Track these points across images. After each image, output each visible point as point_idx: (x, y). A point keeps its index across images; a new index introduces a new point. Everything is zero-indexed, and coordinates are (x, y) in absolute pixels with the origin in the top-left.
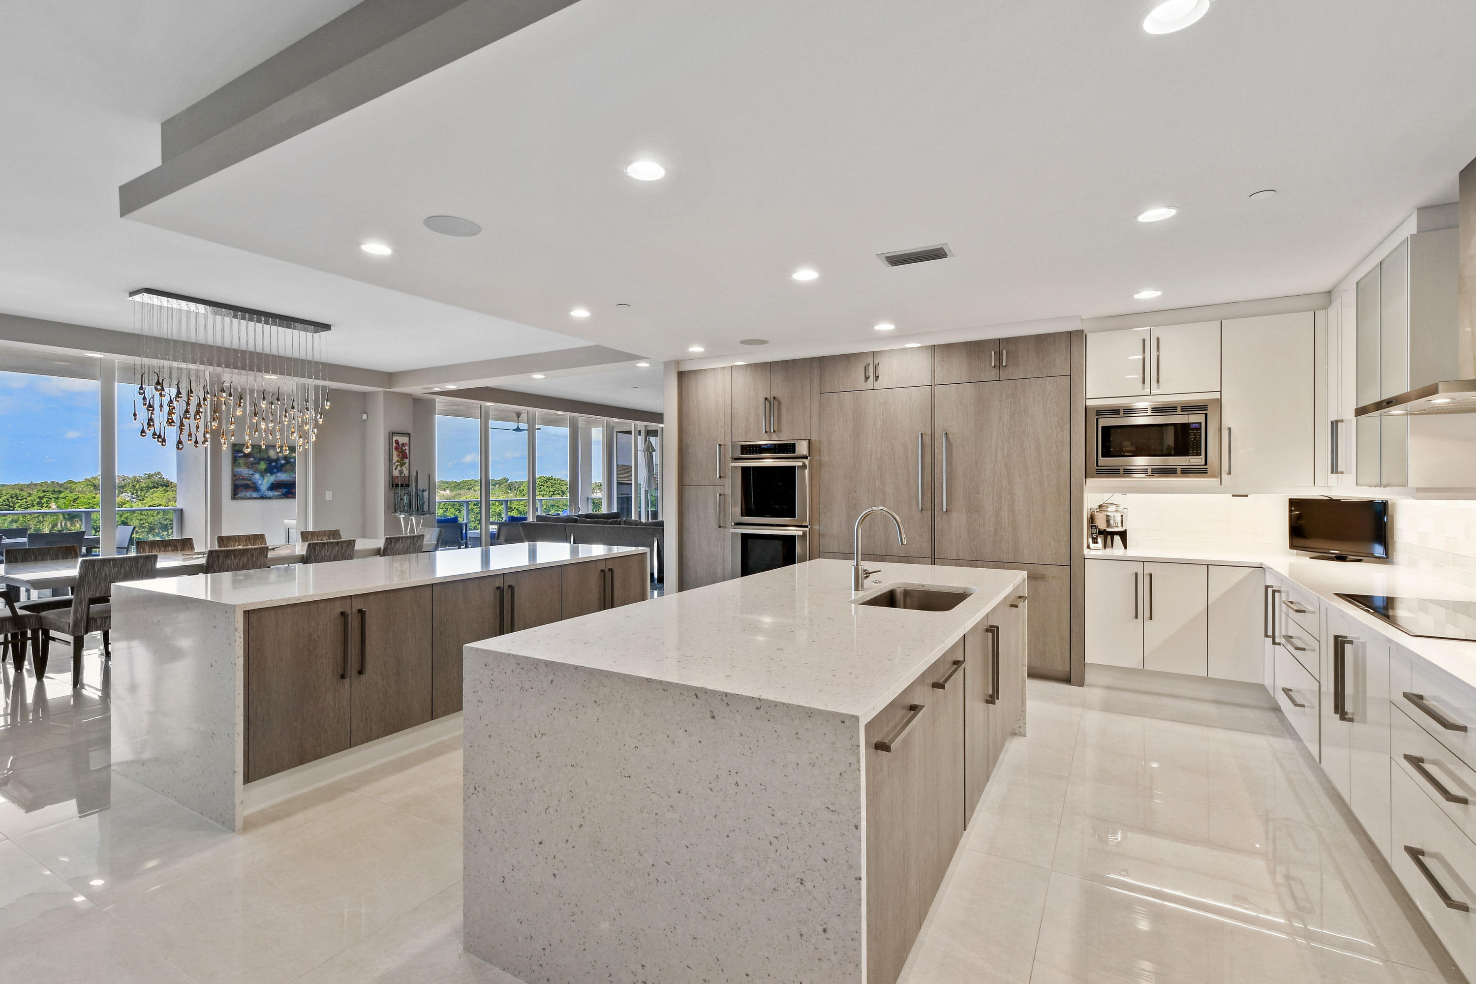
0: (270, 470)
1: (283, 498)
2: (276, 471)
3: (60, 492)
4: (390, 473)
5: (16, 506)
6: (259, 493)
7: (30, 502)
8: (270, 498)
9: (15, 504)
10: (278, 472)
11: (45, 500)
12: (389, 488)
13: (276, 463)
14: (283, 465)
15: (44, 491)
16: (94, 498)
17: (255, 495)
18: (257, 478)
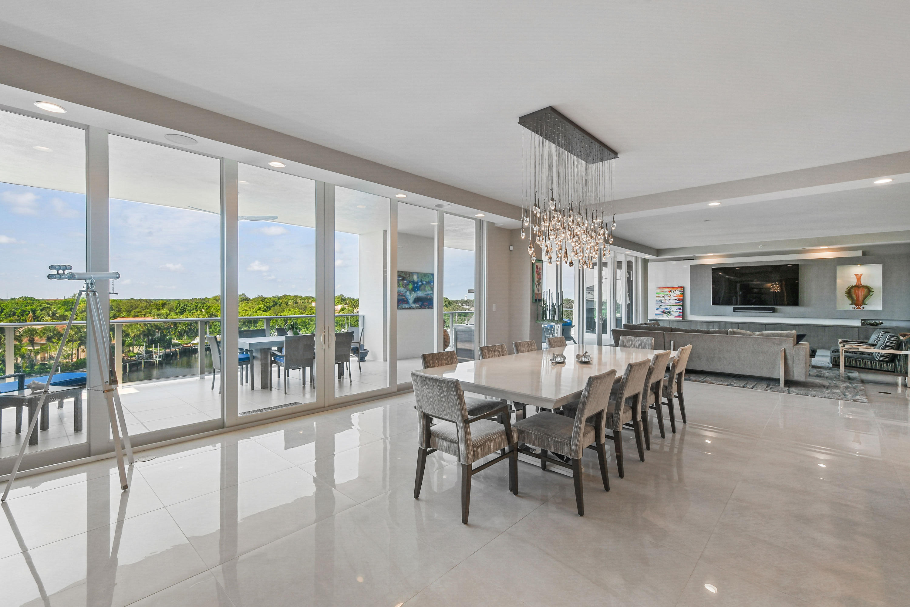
0: (414, 290)
1: (420, 308)
2: (417, 290)
3: (204, 303)
4: (533, 291)
5: (186, 310)
6: (409, 305)
7: (192, 308)
8: (414, 308)
9: (186, 309)
10: (418, 290)
11: (198, 307)
12: (532, 302)
13: (417, 285)
14: (420, 286)
15: (198, 303)
16: (218, 306)
17: (407, 306)
18: (408, 295)
